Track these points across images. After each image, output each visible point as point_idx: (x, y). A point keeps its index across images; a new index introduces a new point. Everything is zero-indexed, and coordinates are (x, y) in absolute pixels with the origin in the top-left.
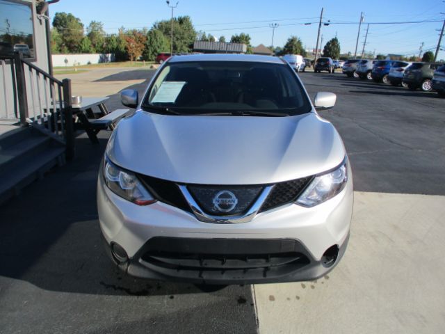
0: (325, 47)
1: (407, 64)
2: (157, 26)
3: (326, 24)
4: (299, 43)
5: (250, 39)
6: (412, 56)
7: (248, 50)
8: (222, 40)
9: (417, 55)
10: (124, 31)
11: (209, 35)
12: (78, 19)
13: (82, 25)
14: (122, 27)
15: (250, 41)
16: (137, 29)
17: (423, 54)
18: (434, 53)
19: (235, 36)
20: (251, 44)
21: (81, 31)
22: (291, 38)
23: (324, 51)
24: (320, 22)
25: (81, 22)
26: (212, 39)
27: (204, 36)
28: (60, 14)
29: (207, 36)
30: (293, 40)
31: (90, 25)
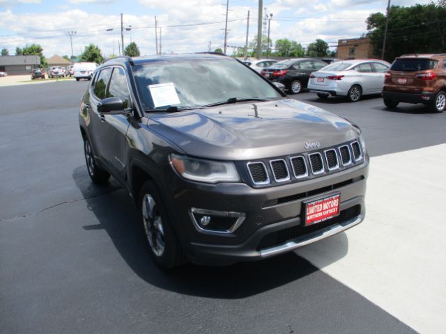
4: (99, 51)
5: (41, 50)
7: (42, 63)
8: (5, 53)
15: (42, 52)
20: (44, 55)
24: (122, 28)
30: (91, 48)
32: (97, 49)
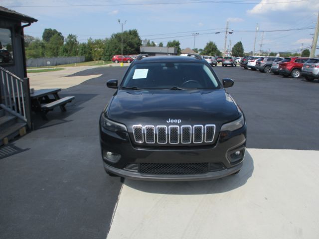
0: (233, 49)
2: (114, 37)
3: (230, 33)
4: (216, 47)
5: (179, 44)
6: (295, 53)
7: (178, 51)
8: (161, 45)
9: (298, 53)
10: (92, 41)
11: (153, 42)
12: (60, 33)
13: (63, 38)
14: (90, 38)
17: (302, 51)
18: (310, 50)
19: (170, 42)
20: (180, 47)
21: (62, 41)
22: (209, 42)
23: (233, 51)
24: (227, 32)
25: (62, 35)
26: (154, 45)
27: (148, 43)
28: (48, 30)
29: (151, 42)
30: (211, 44)
31: (68, 37)
32: (214, 45)
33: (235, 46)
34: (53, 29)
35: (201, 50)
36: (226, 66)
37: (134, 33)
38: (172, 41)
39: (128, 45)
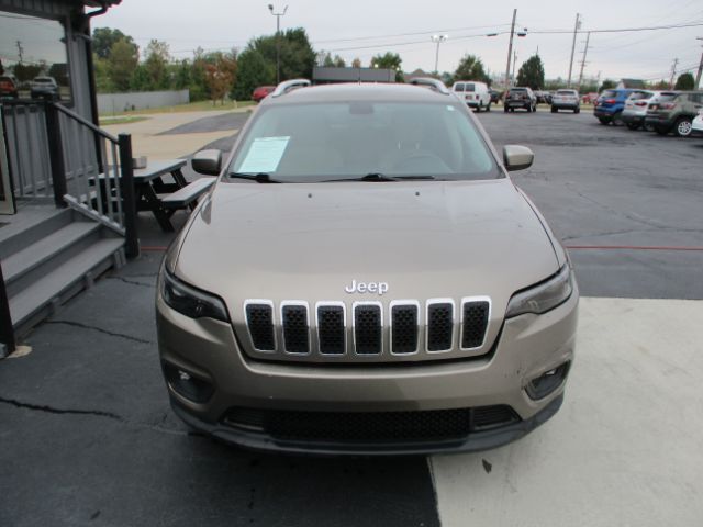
0: (521, 71)
1: (652, 95)
2: (253, 44)
4: (481, 66)
5: (400, 61)
6: (660, 81)
7: (398, 79)
8: (356, 64)
9: (667, 80)
10: (203, 55)
11: (337, 57)
12: (129, 38)
13: (135, 47)
14: (199, 48)
15: (401, 64)
16: (222, 51)
17: (676, 77)
18: (695, 76)
19: (377, 57)
20: (402, 69)
21: (134, 56)
22: (465, 58)
23: (519, 78)
24: (512, 32)
25: (134, 42)
26: (341, 64)
27: (328, 59)
28: (102, 29)
29: (333, 58)
30: (470, 61)
31: (150, 47)
32: (478, 63)
33: (524, 66)
34: (112, 28)
35: (447, 75)
36: (513, 111)
37: (298, 38)
38: (383, 56)
39: (287, 64)
